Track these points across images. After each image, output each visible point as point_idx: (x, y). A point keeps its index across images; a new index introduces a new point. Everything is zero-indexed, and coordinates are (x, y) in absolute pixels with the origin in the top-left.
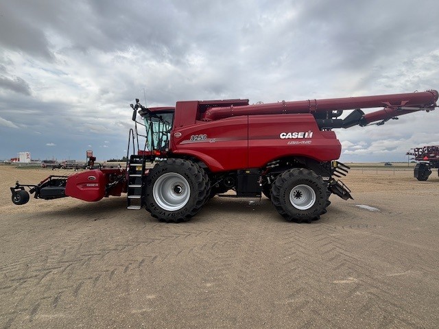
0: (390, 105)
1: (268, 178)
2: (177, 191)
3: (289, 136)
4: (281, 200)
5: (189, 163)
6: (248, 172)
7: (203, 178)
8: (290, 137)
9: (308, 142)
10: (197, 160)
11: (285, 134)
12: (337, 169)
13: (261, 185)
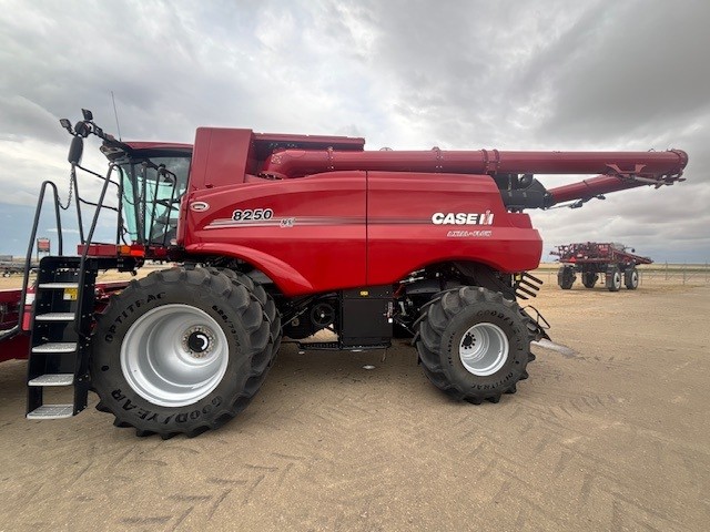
0: (618, 169)
1: (402, 304)
2: (194, 345)
3: (450, 219)
4: (443, 359)
5: (225, 278)
6: (364, 293)
7: (264, 315)
8: (452, 222)
9: (486, 234)
10: (246, 267)
11: (442, 216)
12: (522, 285)
13: (391, 321)
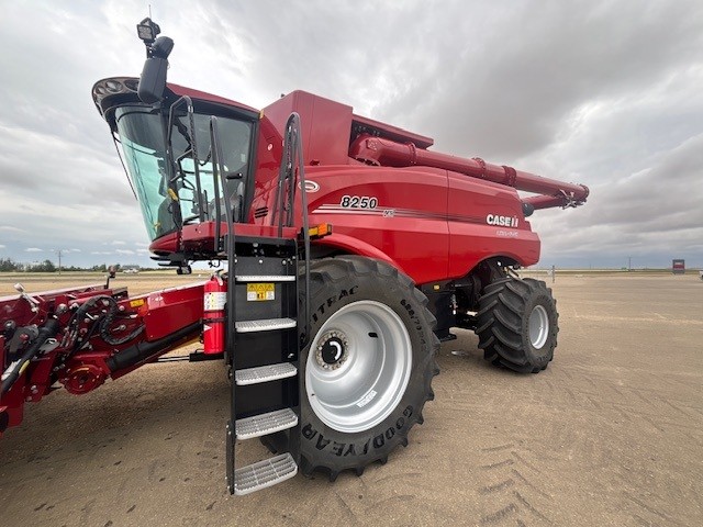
0: (565, 194)
6: (437, 288)
8: (497, 223)
9: (515, 234)
11: (492, 217)
13: (454, 312)
